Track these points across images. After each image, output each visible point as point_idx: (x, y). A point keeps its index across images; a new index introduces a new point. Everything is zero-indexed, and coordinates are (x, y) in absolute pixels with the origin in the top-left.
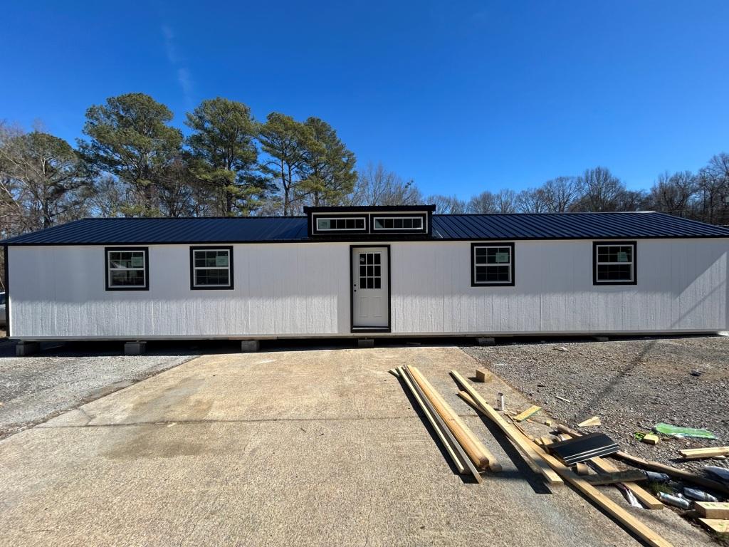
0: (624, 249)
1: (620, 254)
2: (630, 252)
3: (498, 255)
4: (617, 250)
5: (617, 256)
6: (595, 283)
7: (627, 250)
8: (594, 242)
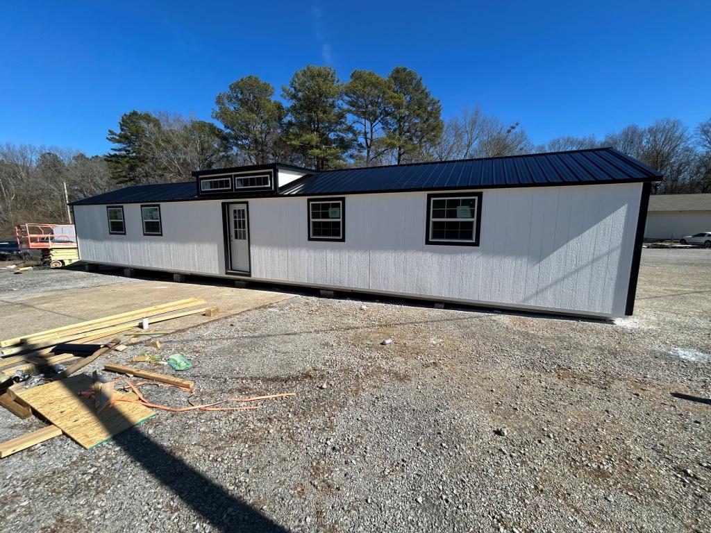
0: (465, 203)
1: (459, 209)
2: (473, 206)
3: (331, 210)
4: (456, 203)
5: (456, 211)
6: (428, 242)
7: (470, 203)
8: (428, 195)
